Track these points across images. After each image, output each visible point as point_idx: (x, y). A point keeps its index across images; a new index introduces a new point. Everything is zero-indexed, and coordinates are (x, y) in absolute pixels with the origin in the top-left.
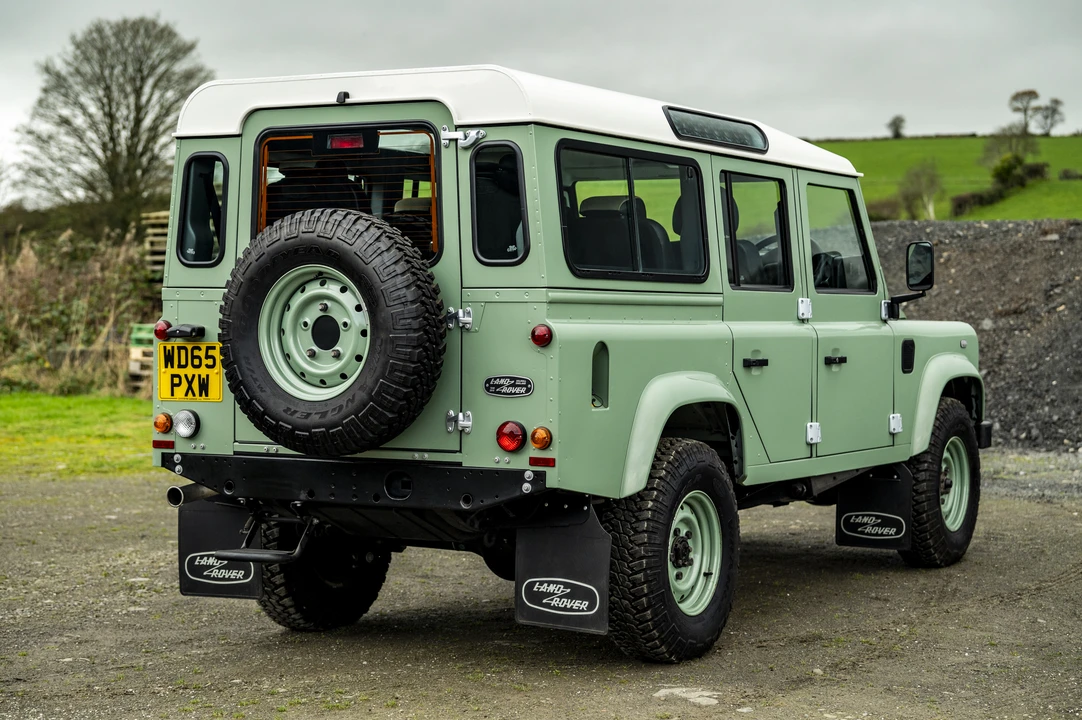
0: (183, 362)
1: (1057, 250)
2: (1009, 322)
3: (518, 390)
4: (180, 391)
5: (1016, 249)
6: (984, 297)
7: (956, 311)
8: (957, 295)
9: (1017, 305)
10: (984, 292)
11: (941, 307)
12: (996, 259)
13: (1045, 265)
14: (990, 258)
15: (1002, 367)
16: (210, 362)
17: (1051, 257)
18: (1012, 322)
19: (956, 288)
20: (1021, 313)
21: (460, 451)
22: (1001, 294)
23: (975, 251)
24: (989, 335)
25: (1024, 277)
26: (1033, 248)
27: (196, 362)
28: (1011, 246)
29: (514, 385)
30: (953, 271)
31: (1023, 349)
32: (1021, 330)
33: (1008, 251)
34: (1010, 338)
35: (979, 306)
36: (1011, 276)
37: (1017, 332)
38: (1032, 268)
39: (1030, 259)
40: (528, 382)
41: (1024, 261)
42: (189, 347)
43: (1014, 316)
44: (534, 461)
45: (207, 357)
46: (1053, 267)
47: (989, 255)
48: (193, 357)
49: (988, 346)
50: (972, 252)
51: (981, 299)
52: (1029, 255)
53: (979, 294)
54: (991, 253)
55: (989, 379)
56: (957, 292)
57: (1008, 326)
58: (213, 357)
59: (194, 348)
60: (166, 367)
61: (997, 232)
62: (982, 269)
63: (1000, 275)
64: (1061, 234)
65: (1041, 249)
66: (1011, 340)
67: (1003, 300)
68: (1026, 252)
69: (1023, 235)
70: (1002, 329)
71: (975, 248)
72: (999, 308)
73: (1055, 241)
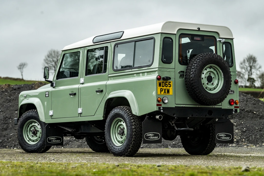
0: (163, 86)
3: (232, 93)
4: (163, 92)
16: (170, 86)
21: (221, 105)
27: (166, 86)
29: (231, 92)
40: (234, 91)
42: (165, 82)
44: (235, 107)
45: (169, 84)
48: (166, 84)
58: (170, 85)
59: (166, 83)
60: (159, 87)
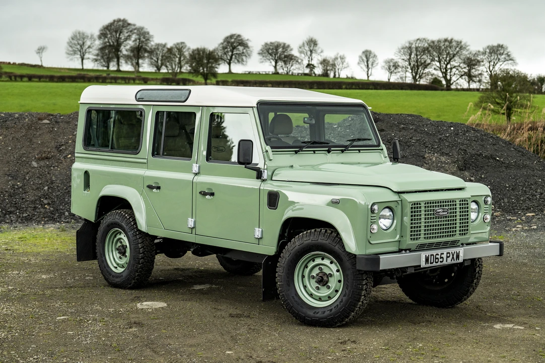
1: (53, 128)
5: (29, 127)
6: (25, 150)
7: (14, 158)
8: (11, 150)
9: (46, 155)
10: (24, 148)
11: (4, 156)
12: (22, 132)
13: (49, 135)
14: (18, 132)
15: (54, 185)
17: (51, 131)
18: (47, 163)
19: (8, 146)
20: (49, 158)
22: (34, 149)
23: (9, 128)
24: (38, 169)
25: (42, 141)
26: (40, 127)
28: (27, 125)
30: (1, 138)
31: (59, 176)
32: (54, 167)
33: (26, 127)
34: (50, 171)
35: (26, 155)
36: (34, 140)
37: (52, 168)
38: (44, 137)
39: (40, 132)
41: (38, 133)
43: (47, 160)
46: (54, 136)
47: (17, 130)
49: (41, 175)
50: (7, 128)
52: (38, 130)
55: (50, 191)
56: (10, 148)
57: (46, 165)
61: (12, 118)
62: (17, 137)
63: (29, 140)
64: (49, 120)
65: (43, 127)
66: (51, 172)
67: (37, 152)
68: (36, 129)
69: (29, 120)
70: (44, 167)
71: (6, 126)
72: (37, 156)
73: (49, 124)
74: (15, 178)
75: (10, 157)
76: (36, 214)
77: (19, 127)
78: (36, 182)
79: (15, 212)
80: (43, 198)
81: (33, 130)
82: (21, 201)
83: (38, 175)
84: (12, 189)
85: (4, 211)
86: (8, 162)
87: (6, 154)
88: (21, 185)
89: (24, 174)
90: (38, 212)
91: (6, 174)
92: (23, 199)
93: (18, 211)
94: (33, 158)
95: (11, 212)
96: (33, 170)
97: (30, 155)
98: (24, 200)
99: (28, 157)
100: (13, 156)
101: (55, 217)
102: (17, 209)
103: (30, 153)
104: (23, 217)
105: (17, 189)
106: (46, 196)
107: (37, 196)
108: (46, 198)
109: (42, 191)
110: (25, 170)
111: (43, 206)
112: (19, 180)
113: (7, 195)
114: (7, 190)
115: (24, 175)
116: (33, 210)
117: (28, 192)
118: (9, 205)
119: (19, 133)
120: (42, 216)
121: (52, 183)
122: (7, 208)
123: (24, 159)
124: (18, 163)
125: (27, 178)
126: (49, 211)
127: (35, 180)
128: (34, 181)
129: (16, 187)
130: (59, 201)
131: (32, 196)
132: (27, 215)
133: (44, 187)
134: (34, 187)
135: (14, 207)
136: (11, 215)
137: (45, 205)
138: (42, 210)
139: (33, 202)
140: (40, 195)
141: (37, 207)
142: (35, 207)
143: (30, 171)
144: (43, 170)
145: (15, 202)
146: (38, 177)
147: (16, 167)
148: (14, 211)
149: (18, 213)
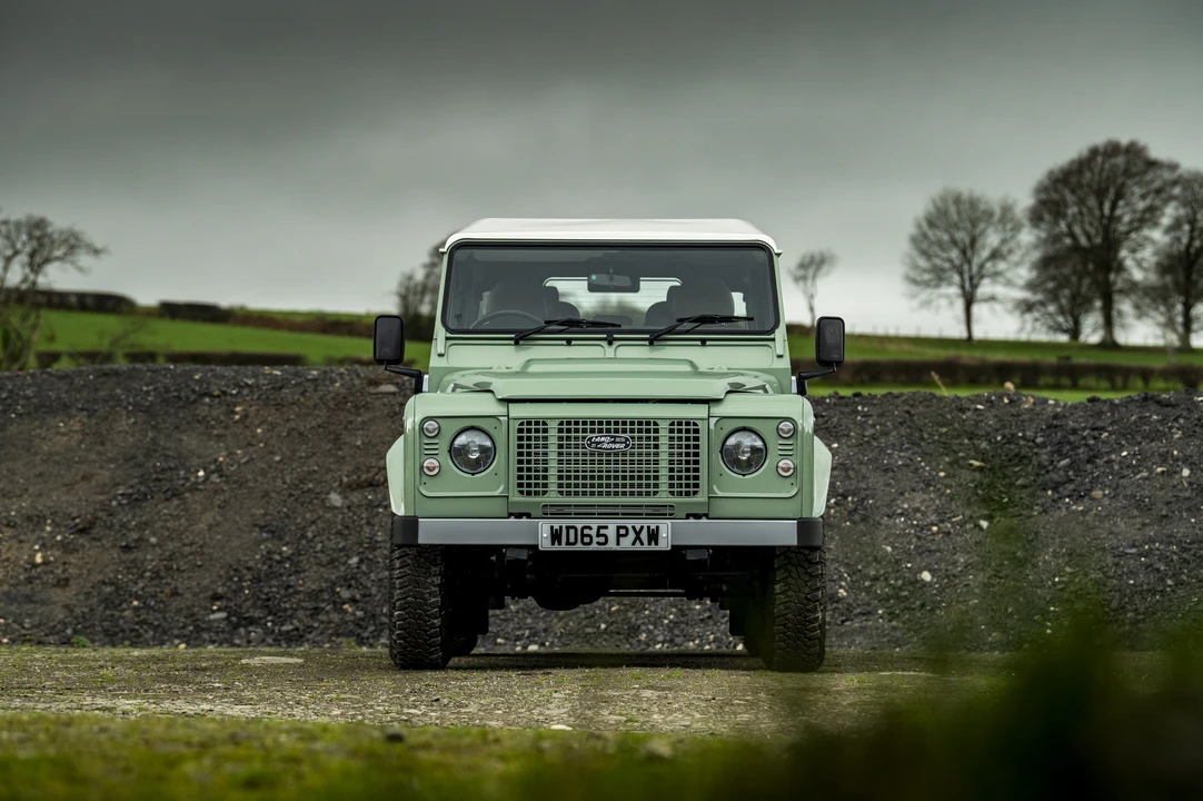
2: (366, 498)
5: (340, 403)
6: (318, 465)
7: (284, 483)
8: (278, 462)
9: (370, 475)
10: (315, 458)
11: (260, 478)
12: (318, 416)
13: (389, 424)
14: (309, 414)
15: (377, 553)
17: (396, 414)
18: (370, 497)
19: (272, 453)
20: (378, 486)
22: (341, 461)
23: (283, 406)
24: (343, 513)
25: (366, 441)
26: (367, 403)
28: (333, 399)
30: (259, 431)
33: (331, 404)
34: (374, 516)
35: (317, 476)
36: (346, 437)
37: (381, 510)
38: (374, 428)
39: (367, 416)
41: (359, 419)
43: (371, 488)
47: (305, 410)
49: (347, 527)
50: (279, 406)
51: (316, 468)
52: (363, 410)
53: (311, 461)
54: (309, 408)
55: (364, 567)
56: (277, 458)
57: (365, 502)
61: (299, 380)
62: (302, 429)
63: (332, 437)
64: (397, 384)
65: (377, 403)
66: (376, 520)
67: (347, 468)
68: (357, 408)
69: (342, 385)
70: (359, 506)
71: (279, 401)
72: (345, 479)
73: (394, 394)
74: (277, 534)
75: (274, 481)
76: (316, 625)
77: (311, 403)
78: (331, 545)
79: (263, 621)
80: (341, 586)
81: (349, 411)
82: (282, 592)
83: (340, 527)
84: (264, 563)
85: (234, 619)
86: (266, 494)
87: (263, 473)
88: (290, 552)
89: (303, 524)
90: (322, 622)
91: (256, 525)
92: (289, 586)
93: (270, 618)
94: (337, 484)
95: (252, 621)
96: (328, 515)
97: (329, 477)
98: (291, 590)
99: (321, 482)
100: (283, 478)
101: (366, 635)
102: (270, 613)
103: (329, 470)
104: (281, 633)
105: (278, 562)
106: (348, 581)
107: (327, 580)
108: (350, 586)
109: (342, 568)
110: (308, 516)
111: (338, 605)
112: (287, 539)
113: (249, 577)
114: (251, 564)
115: (304, 528)
116: (311, 615)
117: (304, 571)
118: (249, 603)
119: (310, 418)
120: (330, 631)
121: (373, 546)
122: (243, 611)
123: (311, 485)
124: (291, 495)
125: (310, 534)
126: (352, 618)
127: (330, 540)
128: (326, 542)
129: (277, 557)
130: (383, 594)
131: (314, 582)
132: (291, 627)
133: (349, 557)
134: (324, 558)
135: (262, 608)
136: (251, 628)
137: (344, 603)
138: (335, 617)
139: (314, 595)
140: (333, 577)
141: (323, 609)
142: (316, 608)
143: (319, 518)
144: (355, 514)
145: (267, 594)
146: (339, 533)
147: (285, 506)
148: (260, 618)
149: (269, 624)
